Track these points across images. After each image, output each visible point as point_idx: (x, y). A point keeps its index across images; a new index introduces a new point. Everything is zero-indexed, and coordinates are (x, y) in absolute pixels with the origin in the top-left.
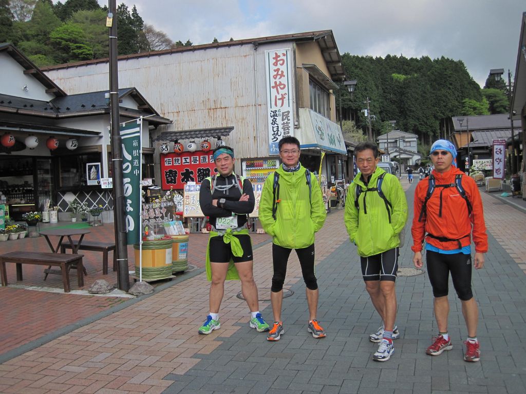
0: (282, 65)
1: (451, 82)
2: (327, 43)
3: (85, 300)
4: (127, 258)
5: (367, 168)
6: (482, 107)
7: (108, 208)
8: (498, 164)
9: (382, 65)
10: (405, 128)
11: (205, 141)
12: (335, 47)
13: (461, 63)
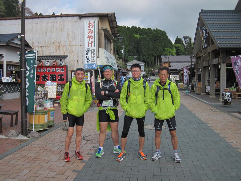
0: (92, 27)
1: (160, 40)
2: (112, 19)
3: (5, 141)
4: (26, 119)
5: (164, 79)
6: (173, 52)
7: (6, 92)
8: (186, 77)
9: (130, 30)
10: (139, 60)
11: (54, 61)
12: (115, 21)
13: (164, 32)
